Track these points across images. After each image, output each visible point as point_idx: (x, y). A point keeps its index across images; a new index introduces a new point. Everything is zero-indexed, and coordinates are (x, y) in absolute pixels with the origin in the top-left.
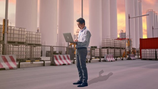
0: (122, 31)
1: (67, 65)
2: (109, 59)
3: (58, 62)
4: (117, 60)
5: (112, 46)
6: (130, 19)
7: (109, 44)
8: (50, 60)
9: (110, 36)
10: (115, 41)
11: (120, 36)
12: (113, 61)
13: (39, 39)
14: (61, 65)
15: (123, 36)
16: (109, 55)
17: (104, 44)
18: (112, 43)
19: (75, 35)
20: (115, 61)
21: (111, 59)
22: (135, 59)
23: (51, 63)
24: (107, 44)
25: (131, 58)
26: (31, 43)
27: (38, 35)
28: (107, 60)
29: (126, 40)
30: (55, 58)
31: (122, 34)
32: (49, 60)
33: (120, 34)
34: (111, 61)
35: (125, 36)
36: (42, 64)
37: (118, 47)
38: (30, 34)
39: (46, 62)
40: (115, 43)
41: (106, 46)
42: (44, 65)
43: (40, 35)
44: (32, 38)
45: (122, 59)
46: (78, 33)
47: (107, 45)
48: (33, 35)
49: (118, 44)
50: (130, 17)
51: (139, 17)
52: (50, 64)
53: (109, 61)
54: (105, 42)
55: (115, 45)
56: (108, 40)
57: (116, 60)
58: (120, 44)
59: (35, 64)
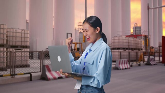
0: (136, 25)
1: (64, 78)
2: (122, 66)
3: (52, 74)
4: (133, 66)
5: (125, 47)
6: (149, 10)
7: (121, 43)
8: (41, 72)
9: (122, 31)
10: (129, 40)
11: (133, 31)
12: (128, 68)
13: (26, 39)
14: (55, 78)
15: (138, 30)
16: (122, 61)
17: (114, 43)
18: (126, 42)
19: (76, 29)
20: (130, 68)
21: (125, 66)
22: (156, 64)
23: (41, 76)
24: (119, 43)
25: (151, 63)
26: (14, 44)
27: (24, 33)
28: (120, 67)
29: (142, 36)
30: (46, 69)
31: (136, 28)
32: (38, 71)
33: (133, 28)
34: (126, 69)
35: (140, 31)
36: (29, 77)
37: (133, 47)
38: (13, 32)
39: (33, 75)
40: (129, 43)
41: (117, 47)
42: (31, 79)
43: (27, 34)
44: (16, 37)
45: (140, 65)
46: (79, 26)
47: (118, 45)
48: (17, 34)
49: (134, 43)
50: (150, 8)
51: (159, 8)
52: (39, 78)
53: (123, 69)
54: (117, 41)
55: (129, 46)
56: (120, 39)
57: (131, 66)
58: (136, 43)
59: (18, 79)
